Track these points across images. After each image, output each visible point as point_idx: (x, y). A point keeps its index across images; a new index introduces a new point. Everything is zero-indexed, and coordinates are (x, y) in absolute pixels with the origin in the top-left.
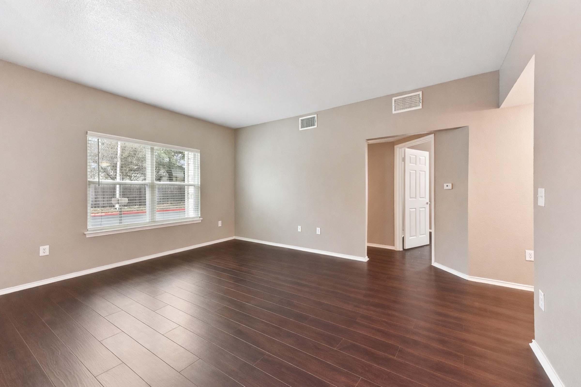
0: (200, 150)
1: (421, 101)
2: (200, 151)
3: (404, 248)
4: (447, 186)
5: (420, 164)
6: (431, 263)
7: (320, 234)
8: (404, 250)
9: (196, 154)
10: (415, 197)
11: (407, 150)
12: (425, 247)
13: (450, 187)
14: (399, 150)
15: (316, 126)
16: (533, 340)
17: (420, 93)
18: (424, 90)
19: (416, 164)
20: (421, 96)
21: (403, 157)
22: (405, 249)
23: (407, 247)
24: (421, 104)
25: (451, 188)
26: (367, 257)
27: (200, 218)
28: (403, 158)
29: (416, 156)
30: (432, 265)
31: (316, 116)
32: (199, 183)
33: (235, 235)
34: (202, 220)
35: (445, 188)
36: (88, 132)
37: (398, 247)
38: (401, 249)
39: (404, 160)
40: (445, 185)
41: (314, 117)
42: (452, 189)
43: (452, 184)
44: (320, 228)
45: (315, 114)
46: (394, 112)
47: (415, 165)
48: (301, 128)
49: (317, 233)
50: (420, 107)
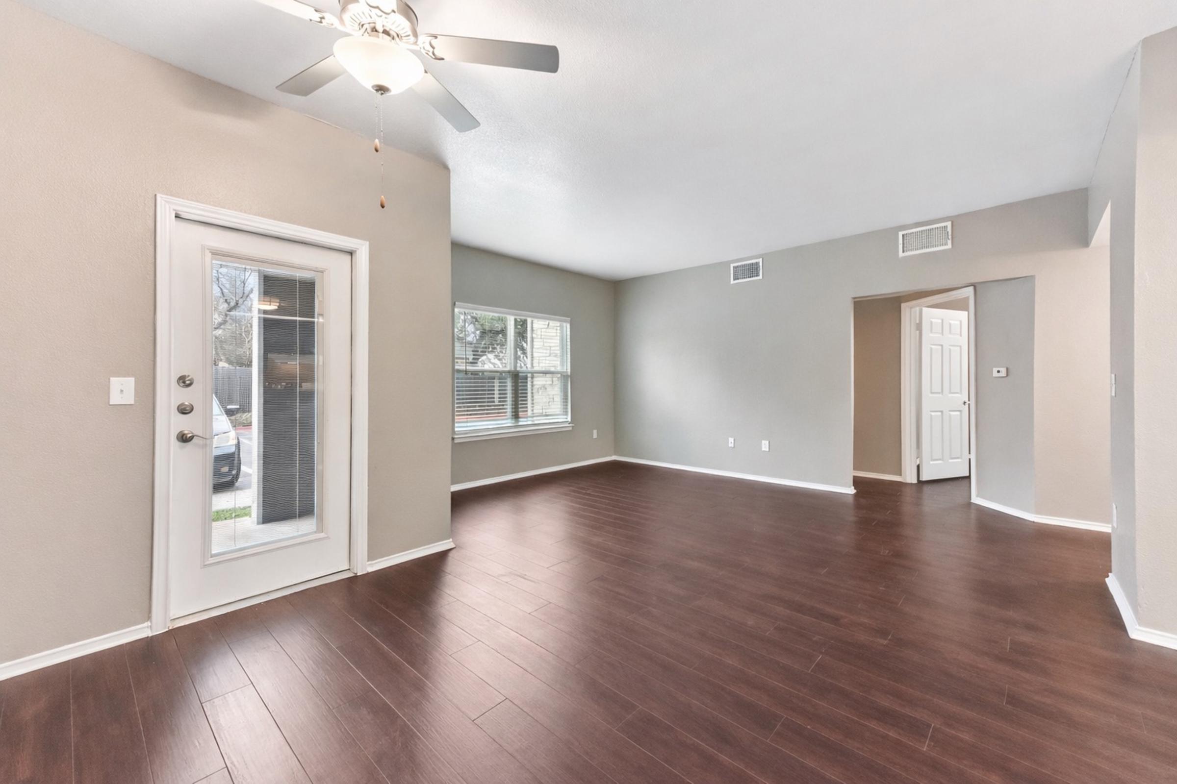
0: (569, 319)
1: (950, 237)
2: (571, 321)
3: (921, 479)
4: (998, 372)
5: (950, 332)
6: (970, 500)
7: (768, 450)
8: (919, 481)
9: (565, 324)
10: (940, 391)
11: (925, 310)
12: (960, 480)
13: (1003, 373)
14: (908, 312)
15: (761, 277)
16: (1110, 574)
17: (949, 224)
18: (954, 220)
19: (943, 335)
20: (949, 229)
21: (918, 322)
22: (921, 481)
23: (925, 477)
24: (949, 242)
25: (1005, 375)
26: (853, 487)
27: (569, 424)
28: (918, 324)
29: (942, 320)
30: (972, 501)
31: (760, 260)
32: (569, 370)
33: (615, 454)
34: (573, 427)
35: (995, 374)
36: (457, 303)
37: (910, 477)
38: (915, 481)
39: (919, 327)
40: (995, 370)
41: (757, 264)
42: (1007, 375)
43: (1007, 369)
44: (768, 442)
45: (759, 258)
46: (901, 254)
47: (940, 335)
48: (734, 280)
49: (763, 449)
50: (949, 246)
